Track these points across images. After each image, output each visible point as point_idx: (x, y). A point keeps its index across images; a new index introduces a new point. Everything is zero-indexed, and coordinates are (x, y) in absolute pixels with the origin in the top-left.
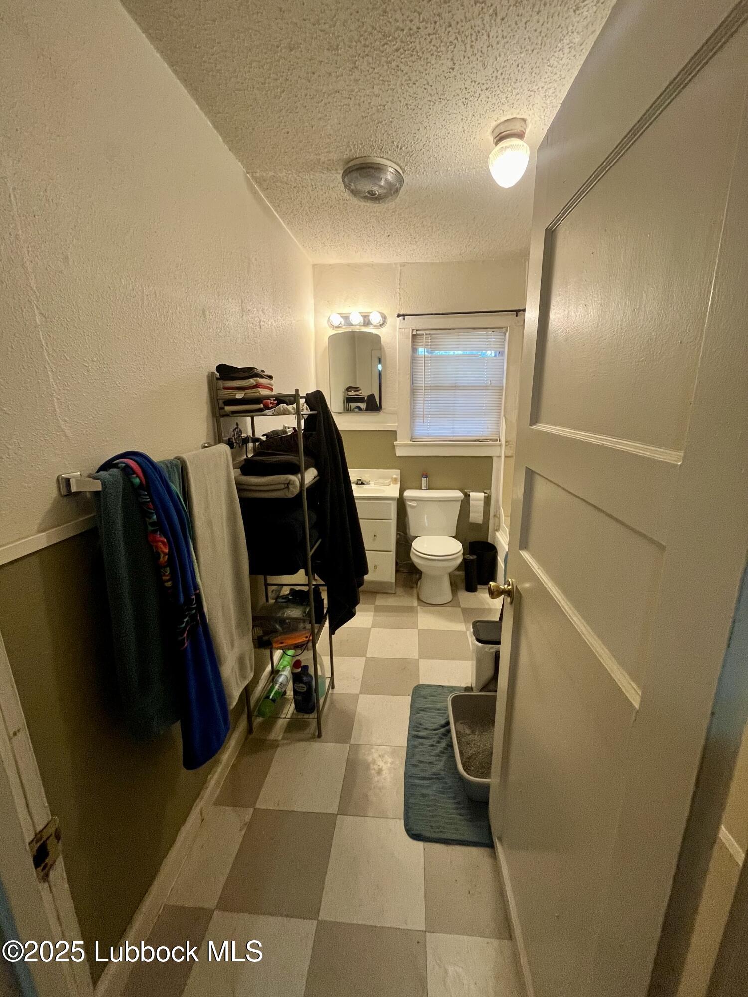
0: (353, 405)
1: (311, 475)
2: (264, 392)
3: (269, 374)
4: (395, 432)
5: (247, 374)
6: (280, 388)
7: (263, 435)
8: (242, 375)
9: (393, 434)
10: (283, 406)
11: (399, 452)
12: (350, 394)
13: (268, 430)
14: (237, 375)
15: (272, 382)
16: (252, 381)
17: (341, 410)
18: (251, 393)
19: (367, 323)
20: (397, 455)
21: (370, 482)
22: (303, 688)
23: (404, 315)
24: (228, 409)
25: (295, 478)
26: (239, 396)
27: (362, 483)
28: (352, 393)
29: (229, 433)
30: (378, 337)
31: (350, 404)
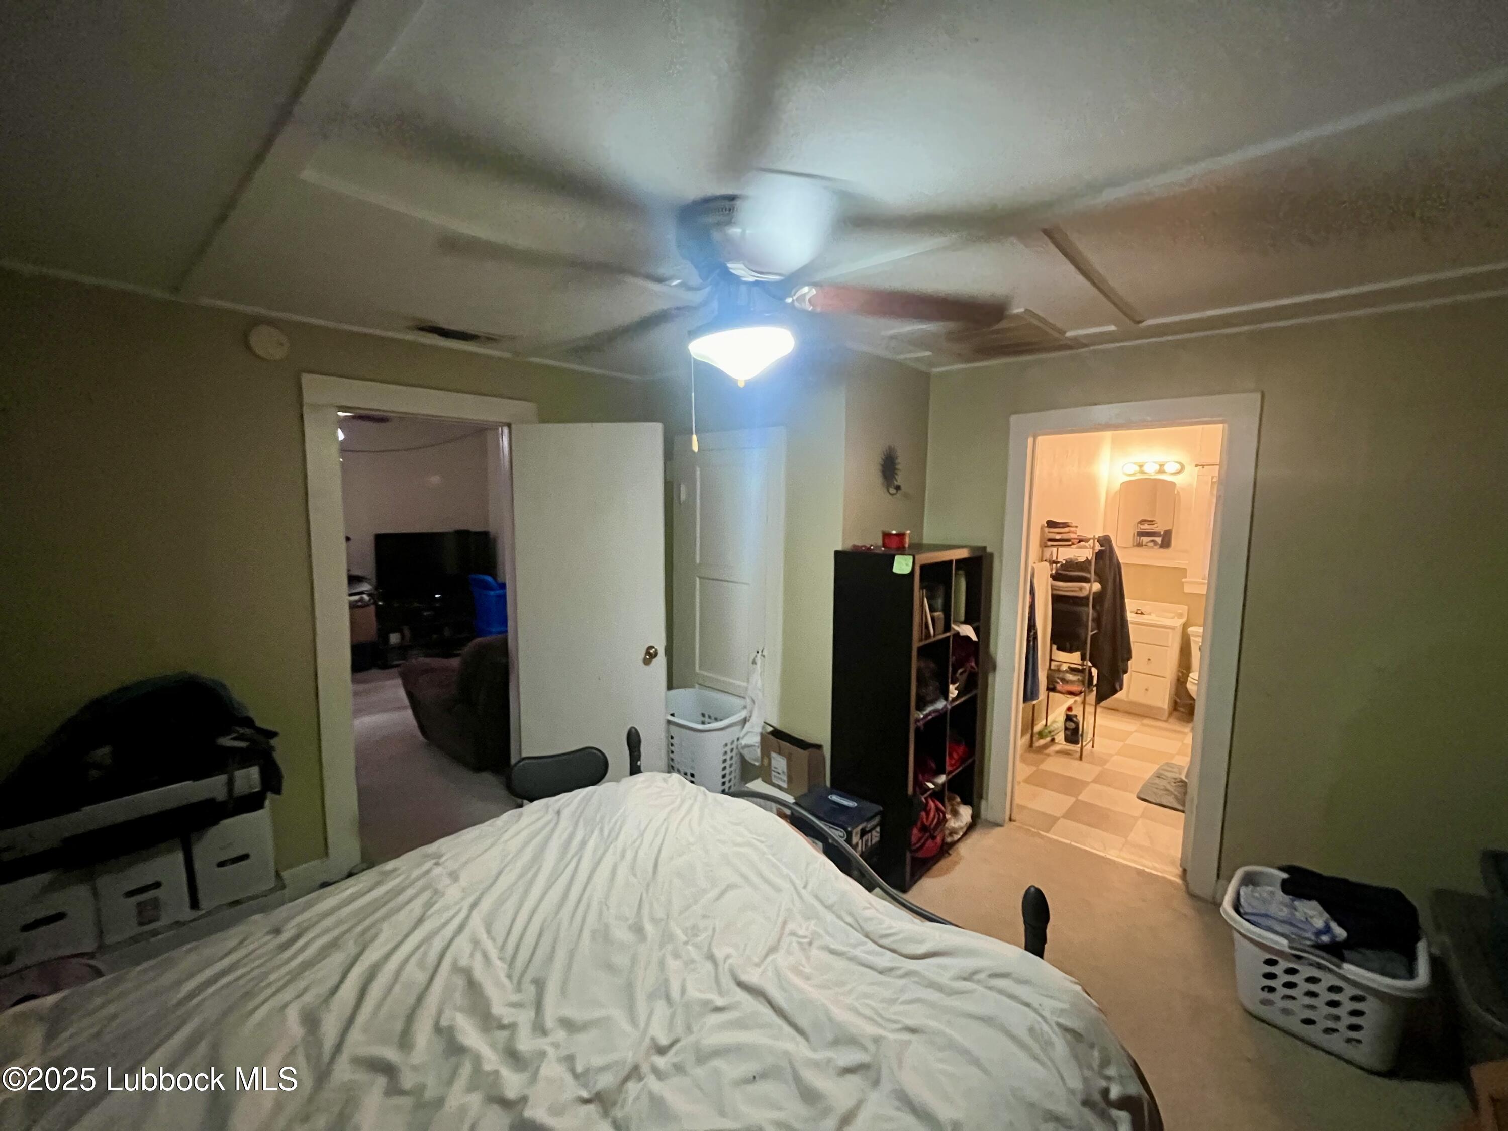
0: (1145, 539)
1: (1096, 587)
2: (1072, 536)
3: (1076, 525)
4: (1185, 569)
5: (1064, 525)
6: (1081, 533)
7: (1064, 560)
8: (1061, 526)
9: (1183, 571)
10: (1082, 543)
11: (1187, 589)
12: (1142, 527)
13: (1066, 558)
14: (1058, 526)
15: (1077, 529)
16: (1066, 530)
17: (1130, 544)
18: (1065, 536)
19: (1161, 471)
20: (1186, 591)
21: (1152, 614)
22: (1071, 725)
23: (1203, 466)
24: (1050, 543)
25: (1086, 585)
26: (1058, 537)
27: (1142, 613)
28: (1146, 527)
29: (1047, 556)
30: (1173, 484)
31: (1142, 538)
